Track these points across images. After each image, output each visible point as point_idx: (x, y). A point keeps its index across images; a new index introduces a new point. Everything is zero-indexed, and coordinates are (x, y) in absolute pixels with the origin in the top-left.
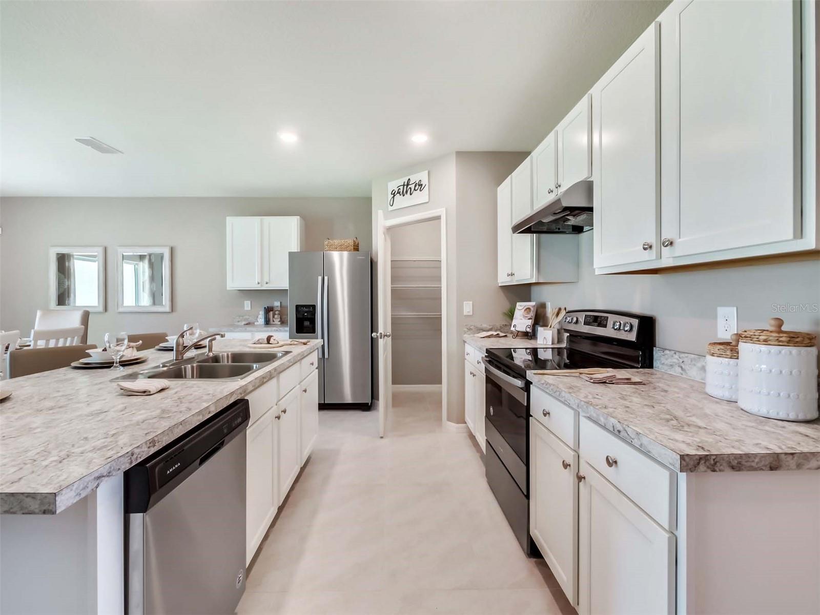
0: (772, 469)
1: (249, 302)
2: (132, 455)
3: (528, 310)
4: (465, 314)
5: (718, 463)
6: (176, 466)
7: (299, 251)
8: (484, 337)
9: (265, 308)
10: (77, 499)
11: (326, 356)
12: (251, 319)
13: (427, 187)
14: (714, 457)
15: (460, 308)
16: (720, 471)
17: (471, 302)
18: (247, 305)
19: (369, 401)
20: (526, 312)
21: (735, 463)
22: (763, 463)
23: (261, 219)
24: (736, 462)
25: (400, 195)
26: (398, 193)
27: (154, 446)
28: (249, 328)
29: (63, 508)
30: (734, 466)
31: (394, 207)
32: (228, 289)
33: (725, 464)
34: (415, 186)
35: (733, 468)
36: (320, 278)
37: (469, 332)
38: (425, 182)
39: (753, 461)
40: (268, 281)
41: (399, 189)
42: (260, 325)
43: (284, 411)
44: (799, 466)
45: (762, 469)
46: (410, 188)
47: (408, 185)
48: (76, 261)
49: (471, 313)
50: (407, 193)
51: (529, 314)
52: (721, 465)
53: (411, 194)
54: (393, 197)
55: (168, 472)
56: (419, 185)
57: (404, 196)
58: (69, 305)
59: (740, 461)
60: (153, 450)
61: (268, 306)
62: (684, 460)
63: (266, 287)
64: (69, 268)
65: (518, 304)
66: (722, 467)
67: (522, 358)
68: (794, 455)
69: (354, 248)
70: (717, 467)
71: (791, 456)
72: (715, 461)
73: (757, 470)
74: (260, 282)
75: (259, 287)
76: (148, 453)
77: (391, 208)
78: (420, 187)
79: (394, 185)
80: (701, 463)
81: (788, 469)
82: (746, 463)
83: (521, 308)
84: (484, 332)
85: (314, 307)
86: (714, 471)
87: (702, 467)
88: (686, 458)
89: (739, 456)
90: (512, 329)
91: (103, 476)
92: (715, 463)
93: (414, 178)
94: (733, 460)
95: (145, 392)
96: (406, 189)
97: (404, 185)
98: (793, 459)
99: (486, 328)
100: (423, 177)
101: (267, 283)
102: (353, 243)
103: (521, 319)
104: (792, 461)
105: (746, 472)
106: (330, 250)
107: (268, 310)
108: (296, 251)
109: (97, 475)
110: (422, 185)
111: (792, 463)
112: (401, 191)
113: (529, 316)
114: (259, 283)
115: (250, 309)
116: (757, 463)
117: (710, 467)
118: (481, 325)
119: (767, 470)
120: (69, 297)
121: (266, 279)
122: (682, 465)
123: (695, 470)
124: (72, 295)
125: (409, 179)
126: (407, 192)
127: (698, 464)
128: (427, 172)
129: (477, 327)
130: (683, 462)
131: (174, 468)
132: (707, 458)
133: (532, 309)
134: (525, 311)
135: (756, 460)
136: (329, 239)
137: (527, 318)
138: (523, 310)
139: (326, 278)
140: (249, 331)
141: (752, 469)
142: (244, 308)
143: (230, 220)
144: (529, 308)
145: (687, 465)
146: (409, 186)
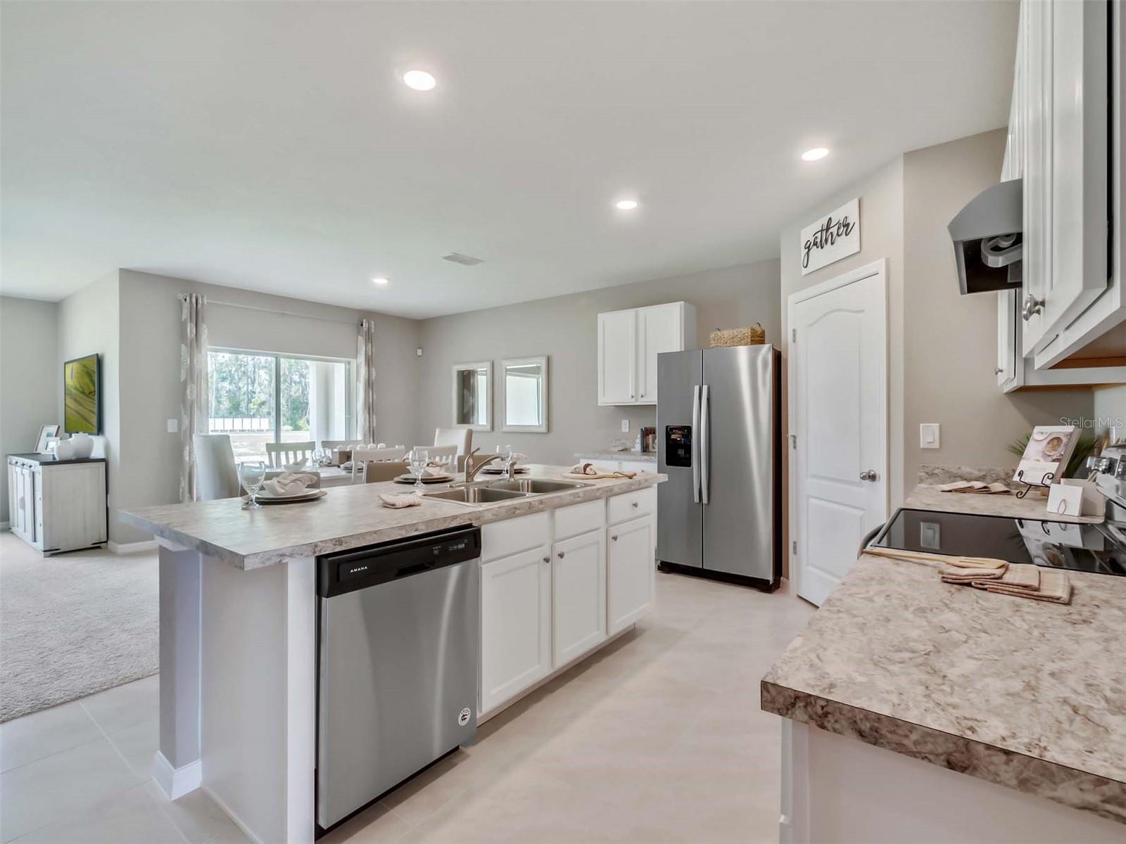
0: (951, 765)
1: (627, 422)
2: (316, 546)
3: (1055, 442)
4: (922, 446)
5: (830, 716)
6: (363, 568)
7: (683, 350)
8: (950, 491)
9: (642, 429)
10: (261, 565)
11: (705, 500)
12: (628, 445)
13: (857, 225)
14: (823, 703)
15: (911, 435)
16: (835, 730)
17: (938, 424)
18: (625, 426)
19: (770, 578)
20: (1050, 445)
21: (866, 726)
22: (929, 747)
23: (637, 313)
24: (868, 725)
25: (817, 247)
26: (814, 245)
27: (341, 545)
28: (622, 456)
29: (250, 568)
30: (864, 732)
31: (810, 269)
32: (599, 405)
33: (844, 723)
34: (839, 228)
35: (861, 734)
36: (697, 388)
37: (929, 480)
38: (853, 219)
39: (906, 736)
40: (643, 394)
41: (816, 237)
42: (637, 452)
43: (561, 556)
44: (1024, 784)
45: (924, 758)
46: (831, 233)
47: (827, 229)
48: (479, 377)
49: (936, 445)
50: (826, 244)
51: (1056, 450)
52: (836, 721)
53: (832, 243)
54: (808, 253)
55: (352, 571)
56: (844, 226)
57: (822, 248)
58: (473, 423)
59: (878, 728)
60: (338, 549)
61: (647, 426)
62: (768, 692)
63: (642, 402)
64: (474, 383)
65: (1037, 429)
66: (837, 726)
67: (1038, 540)
68: (1011, 757)
69: (751, 340)
70: (829, 721)
71: (1003, 758)
72: (825, 709)
73: (916, 757)
74: (634, 395)
75: (632, 402)
76: (334, 549)
77: (805, 271)
78: (845, 229)
79: (808, 234)
80: (797, 706)
81: (995, 781)
82: (889, 735)
83: (1041, 437)
84: (964, 482)
85: (689, 429)
86: (823, 727)
87: (799, 712)
88: (771, 689)
89: (873, 717)
90: (1016, 478)
91: (285, 555)
92: (826, 715)
93: (837, 216)
94: (861, 720)
95: (393, 505)
96: (826, 237)
97: (822, 230)
98: (1007, 763)
99: (971, 473)
100: (849, 210)
101: (642, 396)
102: (750, 334)
103: (1038, 461)
104: (1004, 768)
105: (887, 750)
106: (733, 346)
107: (647, 432)
108: (679, 351)
109: (280, 552)
110: (848, 224)
111: (1008, 773)
112: (819, 240)
113: (1055, 455)
114: (632, 397)
115: (628, 430)
116: (916, 743)
117: (815, 717)
118: (959, 468)
119: (941, 765)
120: (473, 415)
121: (641, 392)
122: (763, 699)
123: (787, 714)
124: (476, 413)
125: (830, 219)
126: (826, 240)
127: (793, 705)
128: (856, 201)
129: (948, 472)
130: (765, 693)
131: (359, 569)
132: (809, 701)
133: (1065, 440)
134: (1049, 443)
135: (914, 737)
136: (719, 330)
137: (1050, 459)
138: (1045, 443)
139: (705, 388)
140: (616, 459)
141: (900, 748)
142: (621, 430)
143: (602, 317)
144: (1058, 439)
145: (773, 701)
146: (830, 231)
